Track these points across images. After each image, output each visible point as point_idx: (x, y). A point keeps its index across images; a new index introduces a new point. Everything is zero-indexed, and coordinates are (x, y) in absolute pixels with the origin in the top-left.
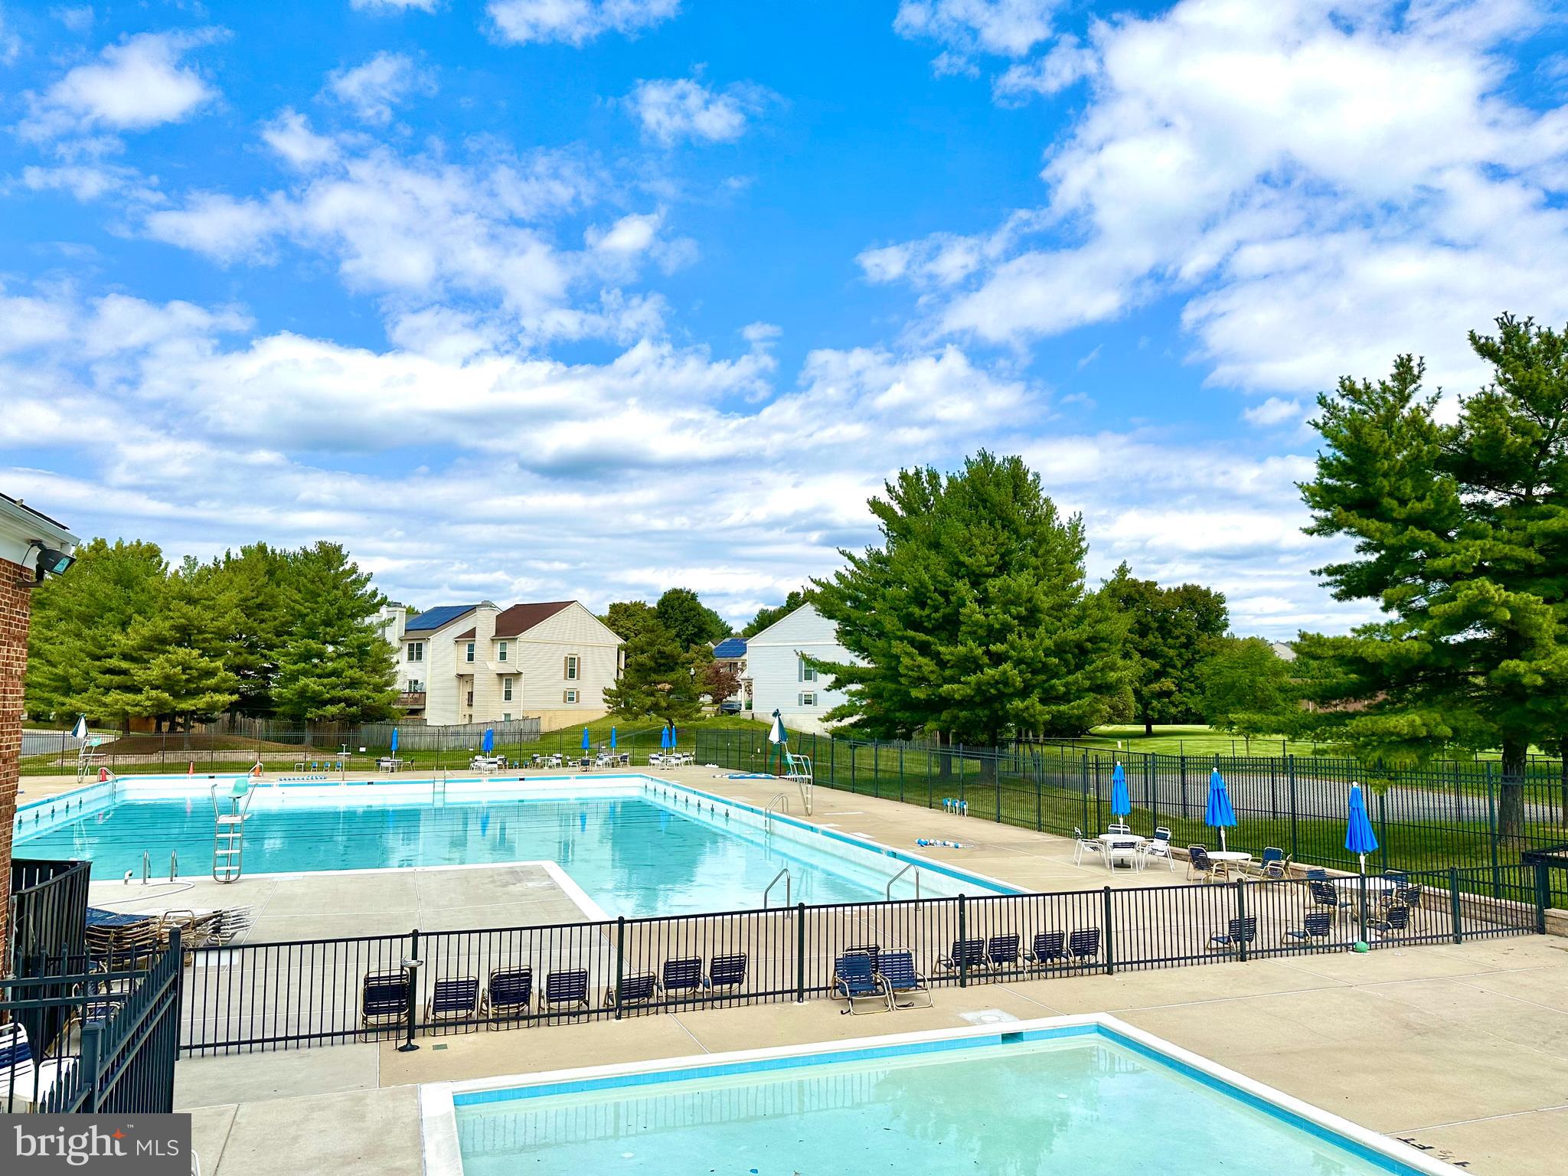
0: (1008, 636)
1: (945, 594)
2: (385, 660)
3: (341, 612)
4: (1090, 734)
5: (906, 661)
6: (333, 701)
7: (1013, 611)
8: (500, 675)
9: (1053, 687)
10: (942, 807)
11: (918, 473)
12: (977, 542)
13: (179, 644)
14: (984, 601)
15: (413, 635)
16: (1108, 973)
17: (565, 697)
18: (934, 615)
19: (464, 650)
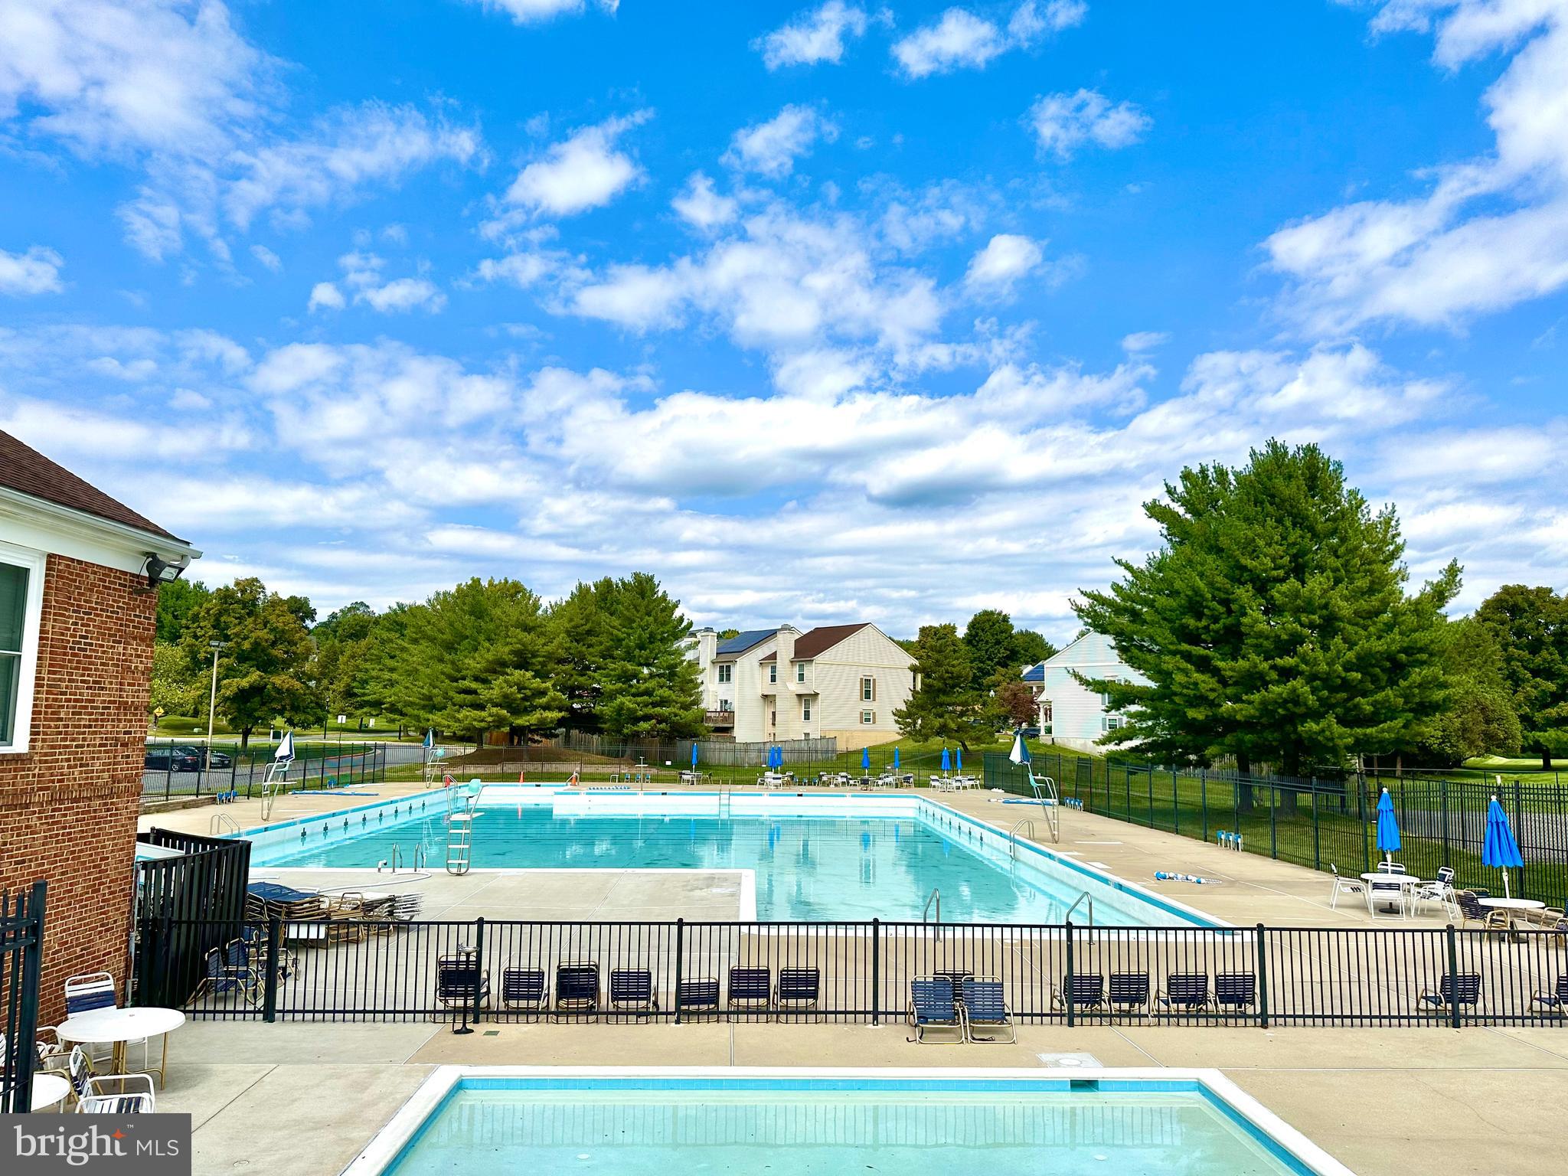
0: (1299, 648)
1: (1226, 603)
2: (692, 681)
3: (652, 636)
4: (1465, 768)
5: (1179, 677)
6: (646, 718)
7: (1304, 618)
8: (799, 696)
9: (1357, 706)
10: (1216, 841)
11: (1203, 471)
12: (1261, 543)
13: (518, 667)
14: (1272, 609)
15: (723, 658)
16: (1262, 1026)
17: (861, 718)
18: (1212, 626)
19: (768, 671)
